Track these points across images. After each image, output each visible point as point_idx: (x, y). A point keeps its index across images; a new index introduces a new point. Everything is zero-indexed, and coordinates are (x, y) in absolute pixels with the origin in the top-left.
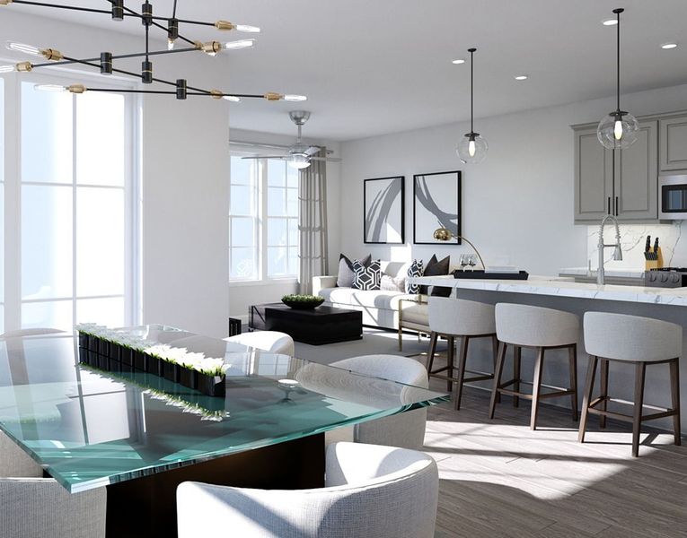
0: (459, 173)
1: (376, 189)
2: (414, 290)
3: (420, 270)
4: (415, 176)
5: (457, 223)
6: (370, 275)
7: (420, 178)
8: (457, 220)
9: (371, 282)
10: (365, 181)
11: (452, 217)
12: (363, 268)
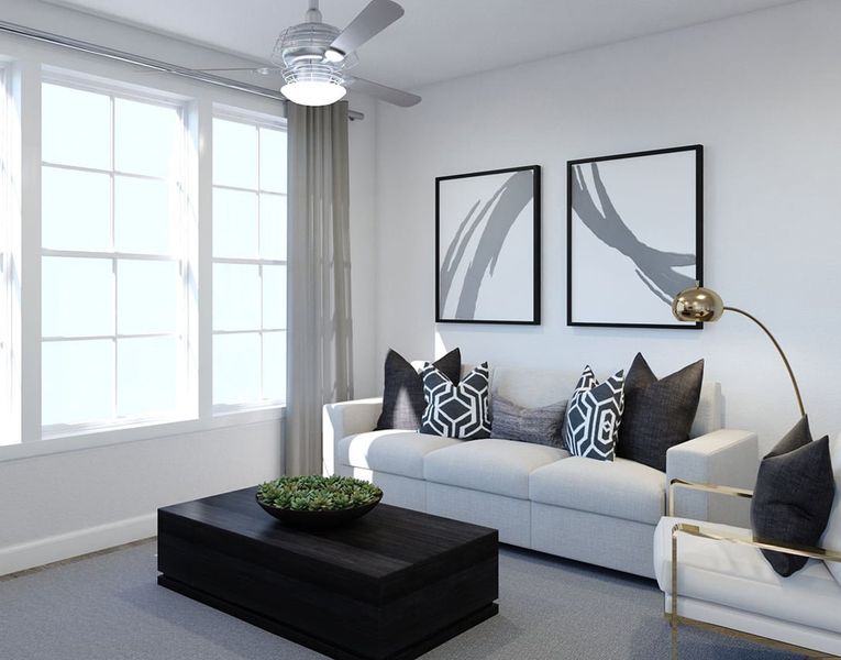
0: (699, 149)
1: (462, 200)
2: (604, 448)
3: (617, 396)
4: (570, 164)
5: (693, 275)
6: (468, 401)
7: (586, 168)
8: (693, 268)
9: (469, 419)
10: (438, 180)
11: (681, 260)
12: (449, 384)
